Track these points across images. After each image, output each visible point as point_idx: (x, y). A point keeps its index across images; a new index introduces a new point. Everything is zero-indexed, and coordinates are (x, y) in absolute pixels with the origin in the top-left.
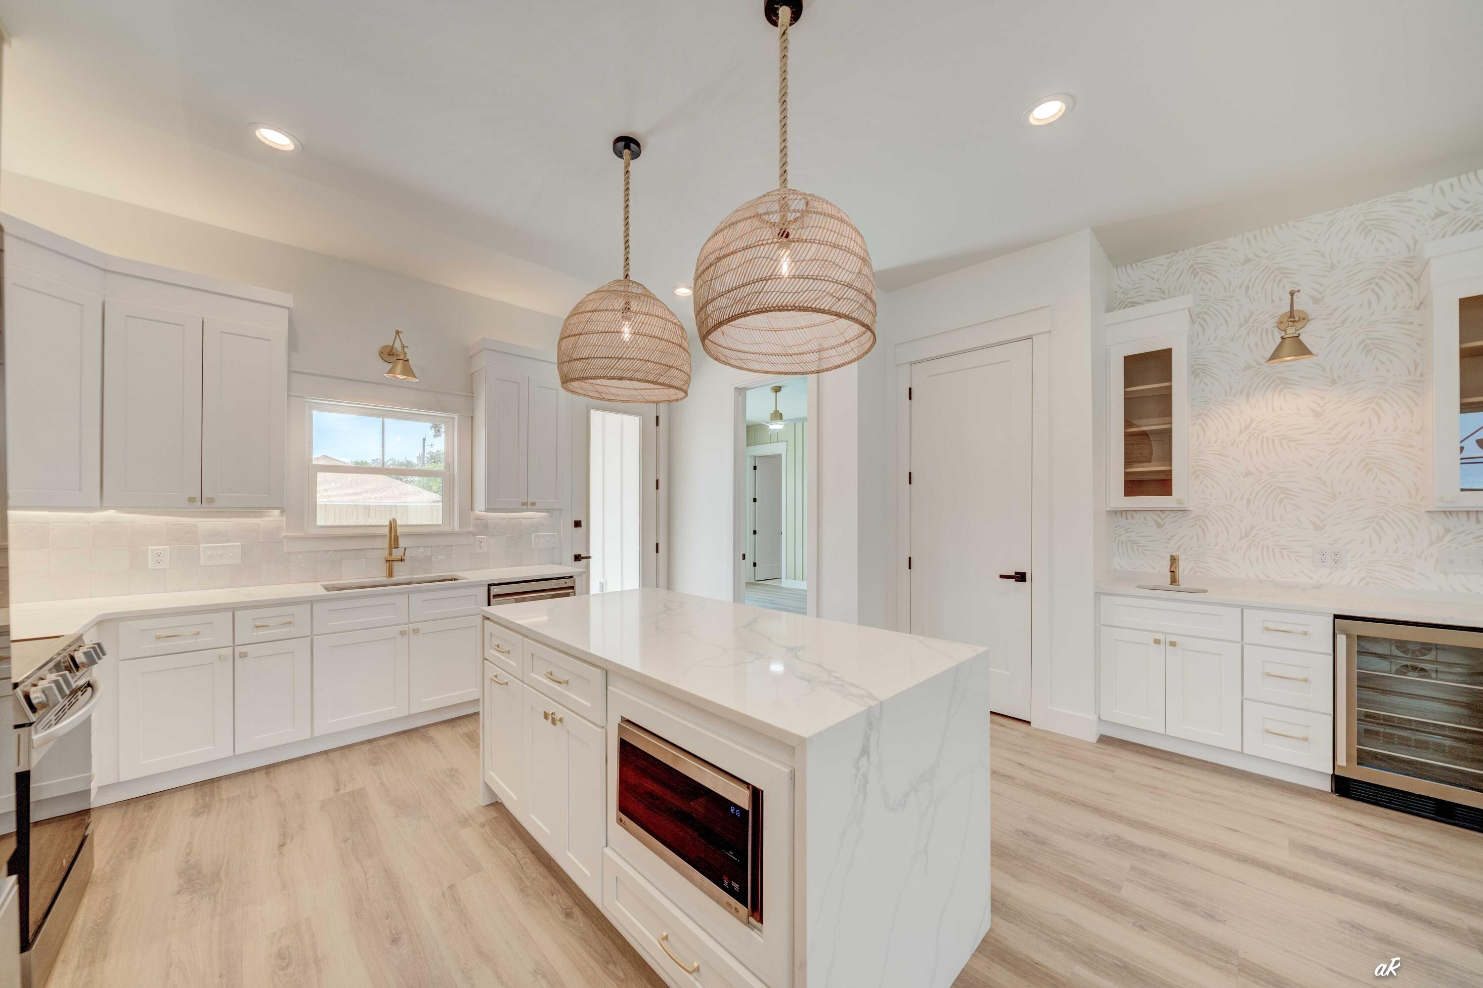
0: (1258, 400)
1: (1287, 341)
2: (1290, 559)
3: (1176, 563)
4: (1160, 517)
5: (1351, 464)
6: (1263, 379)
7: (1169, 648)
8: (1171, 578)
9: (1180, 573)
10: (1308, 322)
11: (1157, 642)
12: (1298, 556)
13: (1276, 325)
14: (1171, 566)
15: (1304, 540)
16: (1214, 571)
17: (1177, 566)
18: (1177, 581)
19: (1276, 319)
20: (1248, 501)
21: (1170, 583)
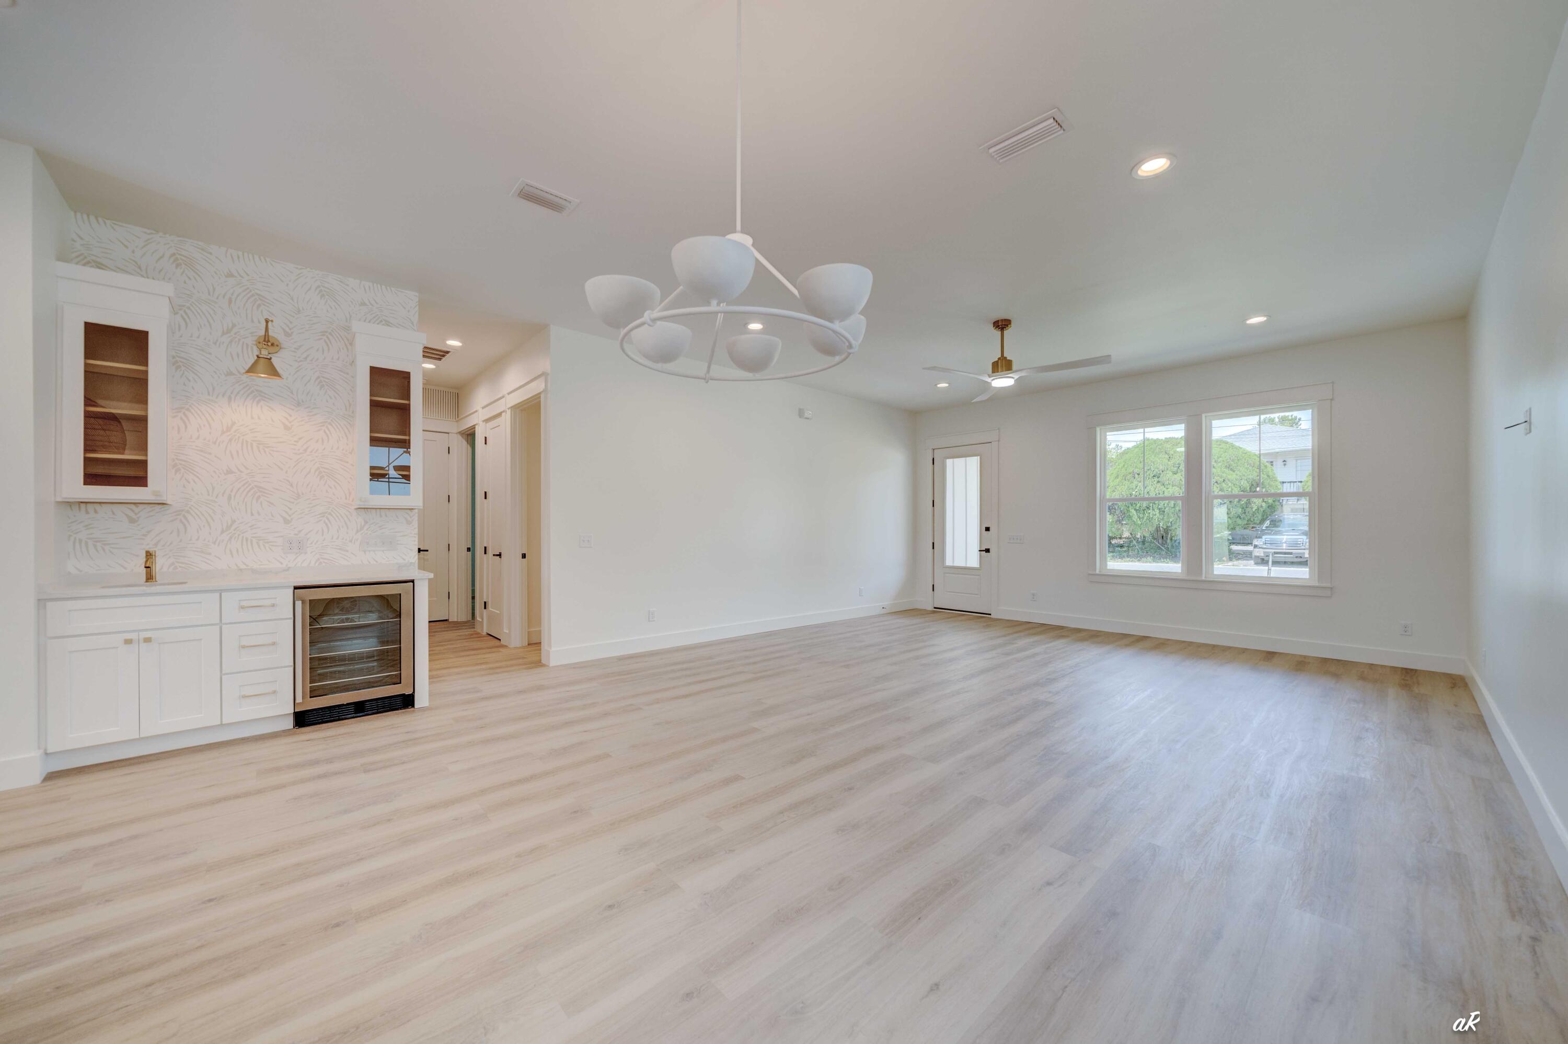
0: (238, 406)
1: (262, 361)
2: (265, 548)
3: (152, 558)
4: (133, 511)
5: (310, 472)
6: (244, 388)
7: (143, 646)
8: (146, 575)
9: (157, 571)
10: (281, 350)
11: (128, 642)
12: (272, 546)
13: (255, 343)
14: (146, 561)
15: (277, 532)
16: (194, 565)
17: (154, 561)
18: (154, 578)
19: (255, 338)
20: (229, 498)
21: (144, 579)
